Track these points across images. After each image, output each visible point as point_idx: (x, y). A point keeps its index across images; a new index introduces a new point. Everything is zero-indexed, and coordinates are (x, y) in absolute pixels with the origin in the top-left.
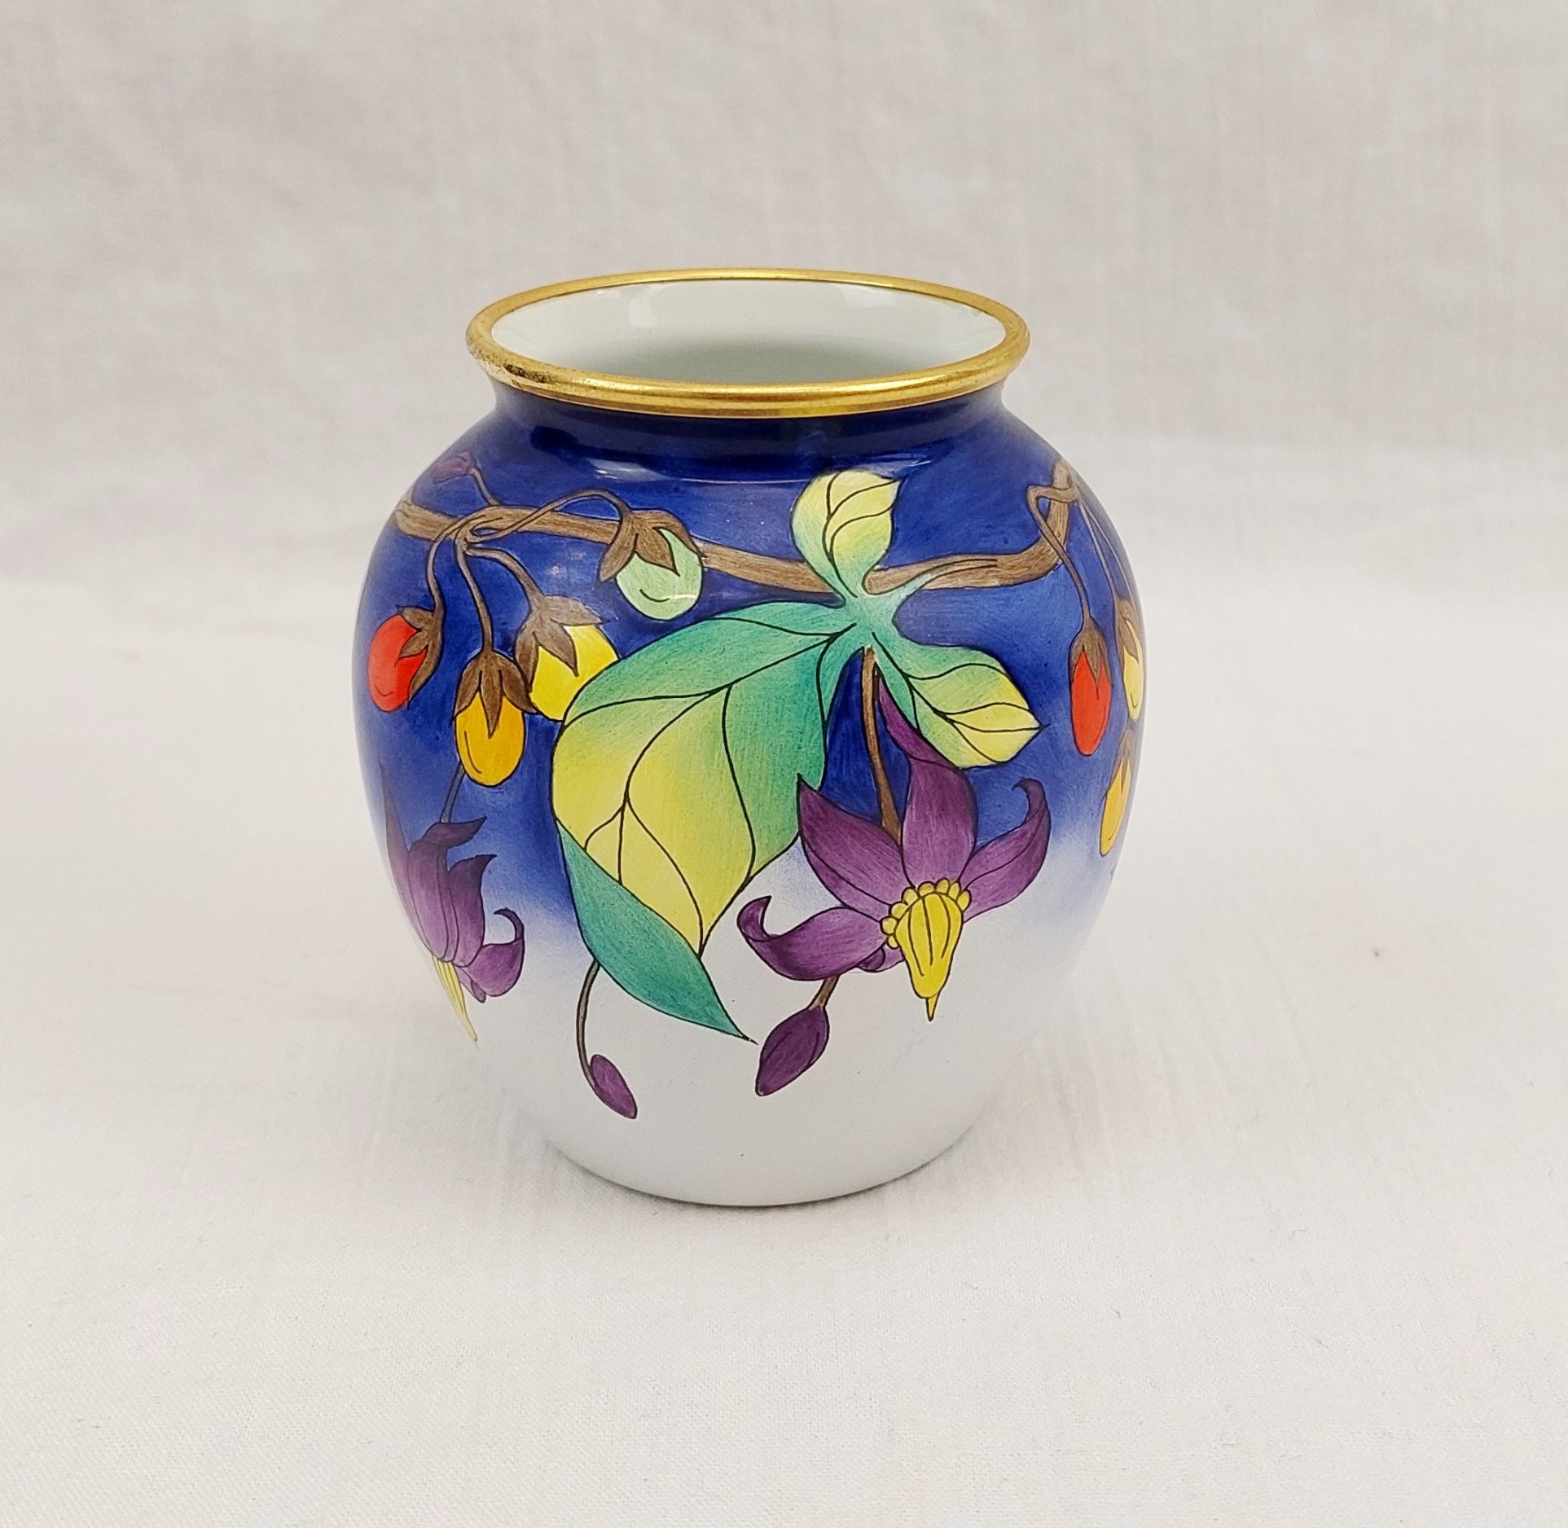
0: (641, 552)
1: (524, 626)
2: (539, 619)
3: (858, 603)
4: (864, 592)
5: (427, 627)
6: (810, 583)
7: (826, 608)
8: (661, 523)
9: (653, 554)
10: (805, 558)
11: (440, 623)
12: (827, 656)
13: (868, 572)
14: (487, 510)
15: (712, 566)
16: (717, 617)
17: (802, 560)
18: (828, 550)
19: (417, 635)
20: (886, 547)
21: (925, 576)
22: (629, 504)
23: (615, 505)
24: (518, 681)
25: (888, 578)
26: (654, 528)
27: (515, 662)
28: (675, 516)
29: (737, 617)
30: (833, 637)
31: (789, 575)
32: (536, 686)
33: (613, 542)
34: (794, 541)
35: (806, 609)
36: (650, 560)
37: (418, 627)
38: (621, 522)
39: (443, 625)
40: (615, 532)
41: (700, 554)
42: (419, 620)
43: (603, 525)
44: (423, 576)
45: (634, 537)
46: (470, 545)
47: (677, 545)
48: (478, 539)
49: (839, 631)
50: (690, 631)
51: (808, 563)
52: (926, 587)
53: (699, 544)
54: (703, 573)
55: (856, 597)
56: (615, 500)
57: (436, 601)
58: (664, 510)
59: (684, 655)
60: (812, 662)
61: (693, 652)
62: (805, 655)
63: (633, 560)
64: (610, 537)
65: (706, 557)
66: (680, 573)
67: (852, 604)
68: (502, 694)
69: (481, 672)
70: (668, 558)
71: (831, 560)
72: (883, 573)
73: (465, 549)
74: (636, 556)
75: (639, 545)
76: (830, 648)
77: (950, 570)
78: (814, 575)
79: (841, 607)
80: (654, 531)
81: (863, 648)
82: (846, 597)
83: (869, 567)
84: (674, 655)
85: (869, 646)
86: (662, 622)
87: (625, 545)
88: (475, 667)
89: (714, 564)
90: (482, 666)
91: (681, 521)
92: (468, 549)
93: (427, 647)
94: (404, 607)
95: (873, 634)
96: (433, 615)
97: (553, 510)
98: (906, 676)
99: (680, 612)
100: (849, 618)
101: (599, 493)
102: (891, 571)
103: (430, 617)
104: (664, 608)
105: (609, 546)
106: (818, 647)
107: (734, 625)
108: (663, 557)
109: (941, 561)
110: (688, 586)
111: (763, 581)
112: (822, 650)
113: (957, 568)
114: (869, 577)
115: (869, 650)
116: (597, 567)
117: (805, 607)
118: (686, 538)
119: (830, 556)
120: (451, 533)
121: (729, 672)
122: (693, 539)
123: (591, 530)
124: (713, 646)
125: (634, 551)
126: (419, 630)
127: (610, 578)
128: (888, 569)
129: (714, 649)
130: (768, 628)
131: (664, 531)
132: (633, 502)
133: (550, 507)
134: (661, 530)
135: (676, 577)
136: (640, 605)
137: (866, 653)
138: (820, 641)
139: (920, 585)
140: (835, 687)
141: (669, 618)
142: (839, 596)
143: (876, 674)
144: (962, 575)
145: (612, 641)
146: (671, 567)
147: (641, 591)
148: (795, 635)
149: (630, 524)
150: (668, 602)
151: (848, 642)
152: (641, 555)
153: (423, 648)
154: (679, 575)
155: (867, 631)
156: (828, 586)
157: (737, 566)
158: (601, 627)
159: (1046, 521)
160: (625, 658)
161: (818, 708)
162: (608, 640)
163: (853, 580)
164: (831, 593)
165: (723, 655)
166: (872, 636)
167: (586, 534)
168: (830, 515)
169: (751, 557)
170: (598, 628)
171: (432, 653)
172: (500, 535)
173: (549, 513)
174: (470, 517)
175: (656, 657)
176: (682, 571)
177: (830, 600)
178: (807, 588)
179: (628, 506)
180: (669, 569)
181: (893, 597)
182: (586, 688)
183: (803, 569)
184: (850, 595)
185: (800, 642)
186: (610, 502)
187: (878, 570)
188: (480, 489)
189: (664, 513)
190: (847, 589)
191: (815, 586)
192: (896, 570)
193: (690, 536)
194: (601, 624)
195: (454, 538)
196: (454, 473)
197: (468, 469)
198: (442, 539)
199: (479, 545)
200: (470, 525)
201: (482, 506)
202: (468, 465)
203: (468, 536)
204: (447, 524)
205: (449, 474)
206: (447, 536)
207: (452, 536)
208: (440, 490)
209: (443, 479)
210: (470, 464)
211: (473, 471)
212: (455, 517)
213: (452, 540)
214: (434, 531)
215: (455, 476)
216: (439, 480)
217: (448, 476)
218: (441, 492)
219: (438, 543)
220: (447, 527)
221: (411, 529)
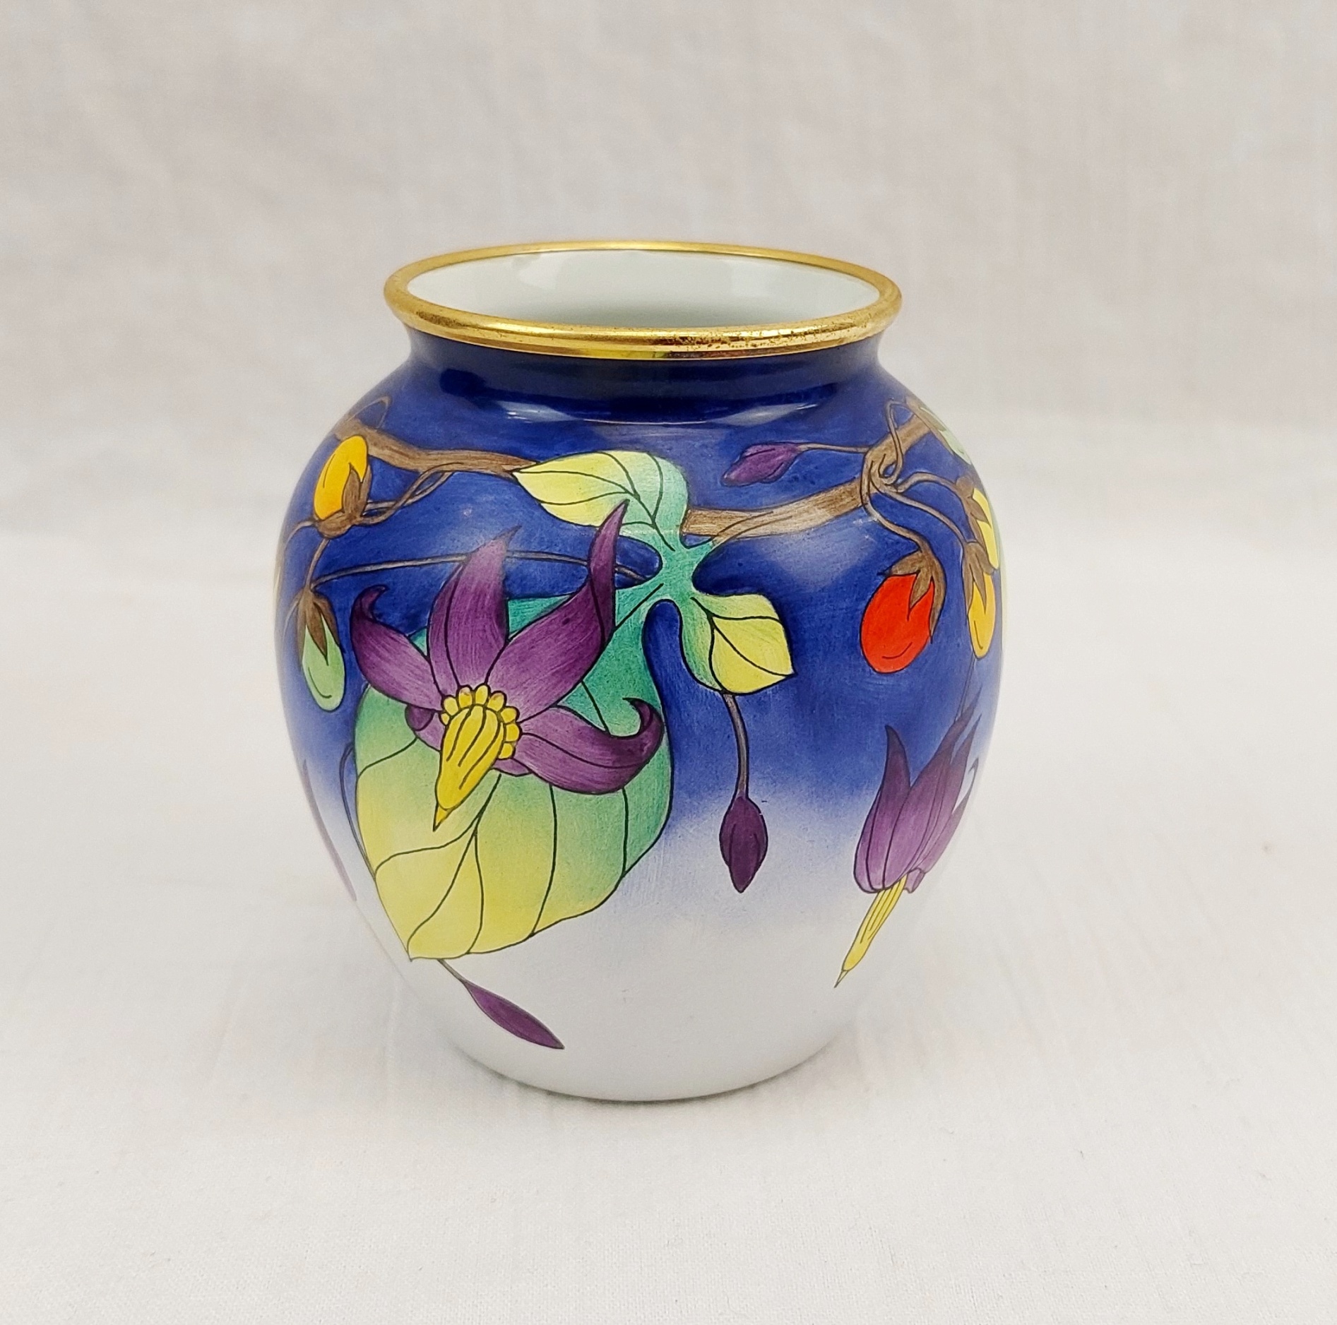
5: (922, 564)
11: (930, 552)
14: (869, 457)
19: (918, 578)
37: (916, 571)
39: (934, 553)
42: (913, 565)
44: (886, 533)
46: (895, 485)
48: (894, 478)
57: (916, 540)
69: (970, 566)
73: (895, 490)
88: (966, 563)
90: (969, 562)
92: (896, 488)
93: (932, 579)
94: (891, 567)
96: (921, 552)
103: (920, 555)
120: (869, 490)
126: (918, 572)
133: (892, 427)
153: (929, 582)
171: (938, 580)
172: (900, 465)
173: (896, 432)
174: (865, 470)
195: (875, 491)
196: (780, 462)
197: (793, 451)
198: (868, 499)
199: (900, 481)
200: (874, 475)
201: (862, 458)
202: (784, 449)
203: (885, 481)
204: (856, 488)
205: (775, 468)
206: (868, 494)
207: (874, 491)
208: (796, 478)
209: (776, 473)
210: (784, 447)
211: (803, 447)
212: (855, 478)
213: (876, 493)
214: (852, 500)
215: (790, 463)
216: (770, 477)
217: (778, 468)
218: (800, 478)
219: (869, 504)
220: (858, 489)
221: (817, 519)
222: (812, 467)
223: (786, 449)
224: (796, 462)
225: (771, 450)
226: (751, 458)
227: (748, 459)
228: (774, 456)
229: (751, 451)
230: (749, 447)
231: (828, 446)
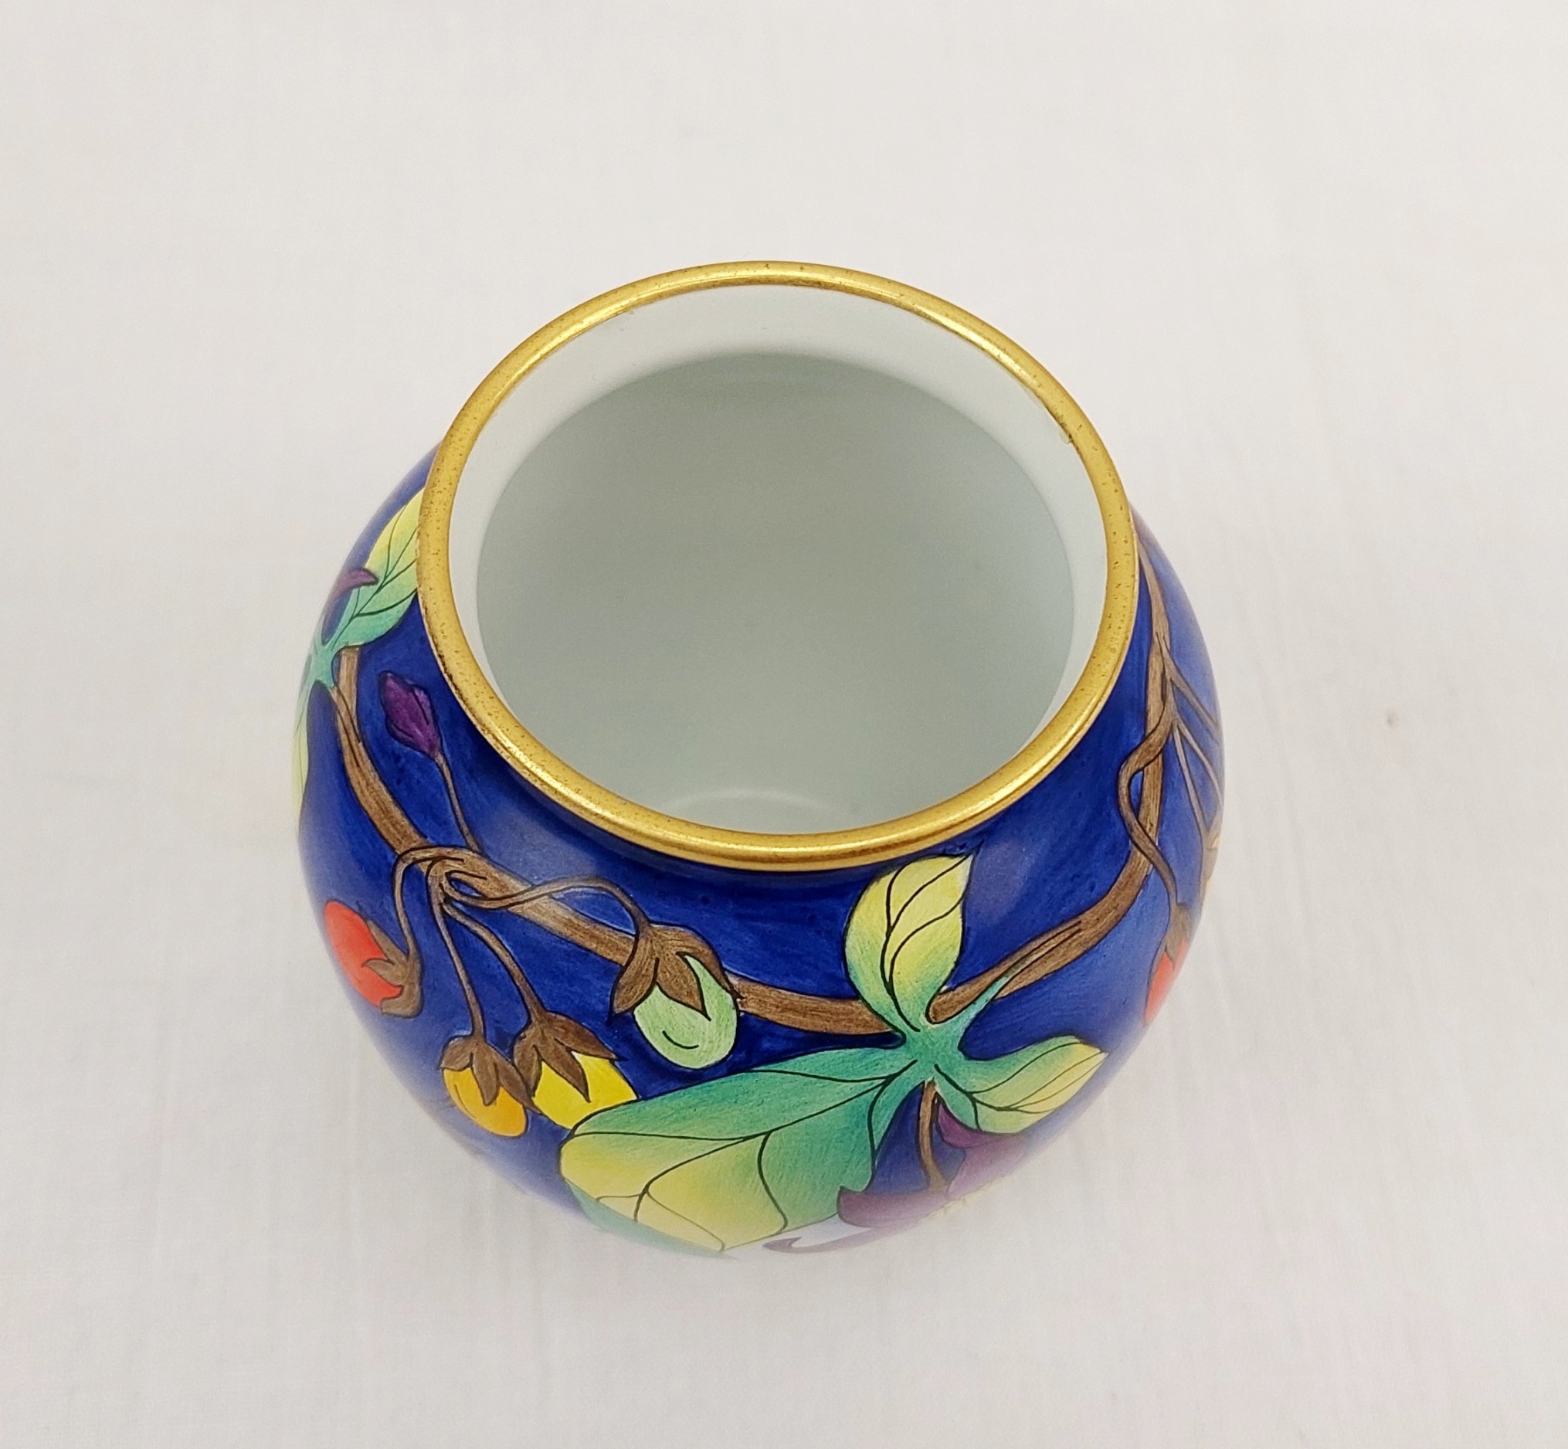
0: (663, 985)
1: (522, 1035)
2: (540, 1033)
3: (919, 1037)
4: (928, 1023)
5: (401, 965)
6: (866, 1024)
7: (882, 1050)
8: (687, 947)
9: (677, 988)
10: (860, 995)
11: (416, 973)
12: (882, 1098)
13: (934, 997)
14: (465, 854)
15: (750, 1010)
16: (755, 1069)
17: (856, 995)
18: (888, 980)
19: (387, 964)
20: (955, 959)
21: (998, 983)
22: (647, 913)
23: (629, 911)
24: (519, 1082)
25: (957, 998)
26: (678, 953)
27: (514, 1065)
28: (703, 938)
29: (779, 1069)
30: (889, 1079)
31: (841, 1017)
32: (539, 1094)
33: (628, 964)
34: (847, 974)
35: (860, 1054)
36: (674, 997)
37: (388, 957)
38: (637, 937)
40: (631, 950)
41: (735, 994)
42: (390, 951)
43: (616, 937)
44: (389, 898)
45: (654, 962)
46: (449, 899)
47: (707, 981)
48: (458, 896)
49: (897, 1071)
50: (723, 1083)
51: (864, 1000)
52: (1000, 995)
53: (734, 981)
54: (739, 1018)
55: (918, 1030)
56: (629, 904)
57: (409, 943)
58: (690, 928)
59: (715, 1105)
60: (864, 1106)
61: (726, 1103)
62: (856, 1102)
63: (654, 993)
64: (624, 956)
65: (742, 998)
66: (710, 1016)
67: (913, 1040)
68: (499, 1085)
69: (472, 1053)
70: (697, 998)
71: (890, 990)
72: (950, 994)
73: (441, 899)
74: (656, 989)
75: (660, 975)
76: (885, 1090)
77: (1028, 963)
78: (870, 1013)
79: (900, 1045)
80: (677, 957)
81: (923, 1083)
82: (906, 1033)
83: (934, 991)
84: (703, 1104)
85: (930, 1079)
86: (689, 1071)
87: (644, 972)
88: (464, 1045)
89: (752, 1008)
90: (473, 1048)
91: (711, 947)
92: (446, 902)
93: (402, 986)
94: (368, 916)
95: (936, 1067)
96: (407, 959)
97: (550, 895)
98: (969, 1094)
99: (712, 1062)
100: (909, 1056)
101: (610, 888)
102: (960, 989)
103: (404, 959)
104: (692, 1055)
105: (624, 969)
106: (871, 1092)
107: (775, 1077)
108: (690, 994)
109: (1018, 956)
110: (720, 1034)
111: (810, 1028)
112: (876, 1094)
113: (1035, 957)
114: (933, 1004)
115: (929, 1083)
116: (610, 993)
117: (859, 1052)
118: (717, 971)
119: (889, 987)
120: (421, 860)
121: (767, 1121)
122: (726, 972)
123: (600, 941)
124: (750, 1098)
125: (654, 982)
126: (390, 961)
127: (627, 1011)
128: (956, 988)
129: (751, 1102)
130: (814, 1079)
131: (690, 960)
132: (651, 910)
133: (546, 889)
134: (687, 957)
135: (707, 1020)
136: (664, 1049)
137: (926, 1086)
138: (874, 1086)
139: (993, 995)
140: (888, 1124)
141: (698, 1067)
142: (898, 1034)
143: (936, 1101)
144: (1041, 963)
145: (630, 1080)
146: (700, 1008)
147: (664, 1033)
148: (846, 1084)
149: (649, 943)
150: (697, 1049)
151: (908, 1080)
152: (663, 988)
153: (396, 982)
154: (709, 1019)
155: (929, 1064)
156: (885, 1025)
157: (779, 1010)
158: (616, 1063)
159: (1137, 816)
160: (646, 1099)
161: (869, 1142)
162: (625, 1079)
163: (915, 1012)
164: (889, 1032)
165: (762, 1106)
166: (934, 1069)
167: (594, 946)
168: (890, 929)
169: (796, 997)
170: (614, 1065)
171: (409, 997)
172: (485, 905)
173: (546, 897)
174: (445, 851)
175: (682, 1104)
176: (713, 1014)
177: (888, 1039)
178: (861, 1031)
179: (646, 916)
180: (697, 1010)
181: (960, 1021)
182: (599, 1115)
183: (857, 1008)
184: (911, 1030)
185: (850, 1089)
186: (623, 905)
187: (946, 992)
188: (457, 819)
189: (689, 933)
190: (908, 1023)
191: (871, 1027)
192: (966, 985)
193: (723, 970)
194: (616, 1060)
195: (424, 870)
196: (413, 734)
197: (432, 747)
198: (410, 862)
199: (459, 906)
200: (444, 865)
201: (458, 843)
202: (431, 735)
203: (444, 882)
204: (415, 842)
205: (407, 730)
206: (416, 861)
207: (423, 868)
208: (397, 759)
209: (399, 734)
210: (434, 735)
211: (440, 759)
212: (426, 837)
213: (422, 873)
214: (398, 840)
215: (415, 746)
216: (393, 727)
217: (406, 733)
218: (400, 765)
219: (405, 865)
220: (414, 845)
221: (365, 799)
222: (417, 775)
223: (432, 738)
224: (418, 753)
225: (425, 718)
226: (413, 698)
227: (411, 694)
228: (419, 726)
229: (421, 695)
230: (426, 692)
231: (452, 791)
